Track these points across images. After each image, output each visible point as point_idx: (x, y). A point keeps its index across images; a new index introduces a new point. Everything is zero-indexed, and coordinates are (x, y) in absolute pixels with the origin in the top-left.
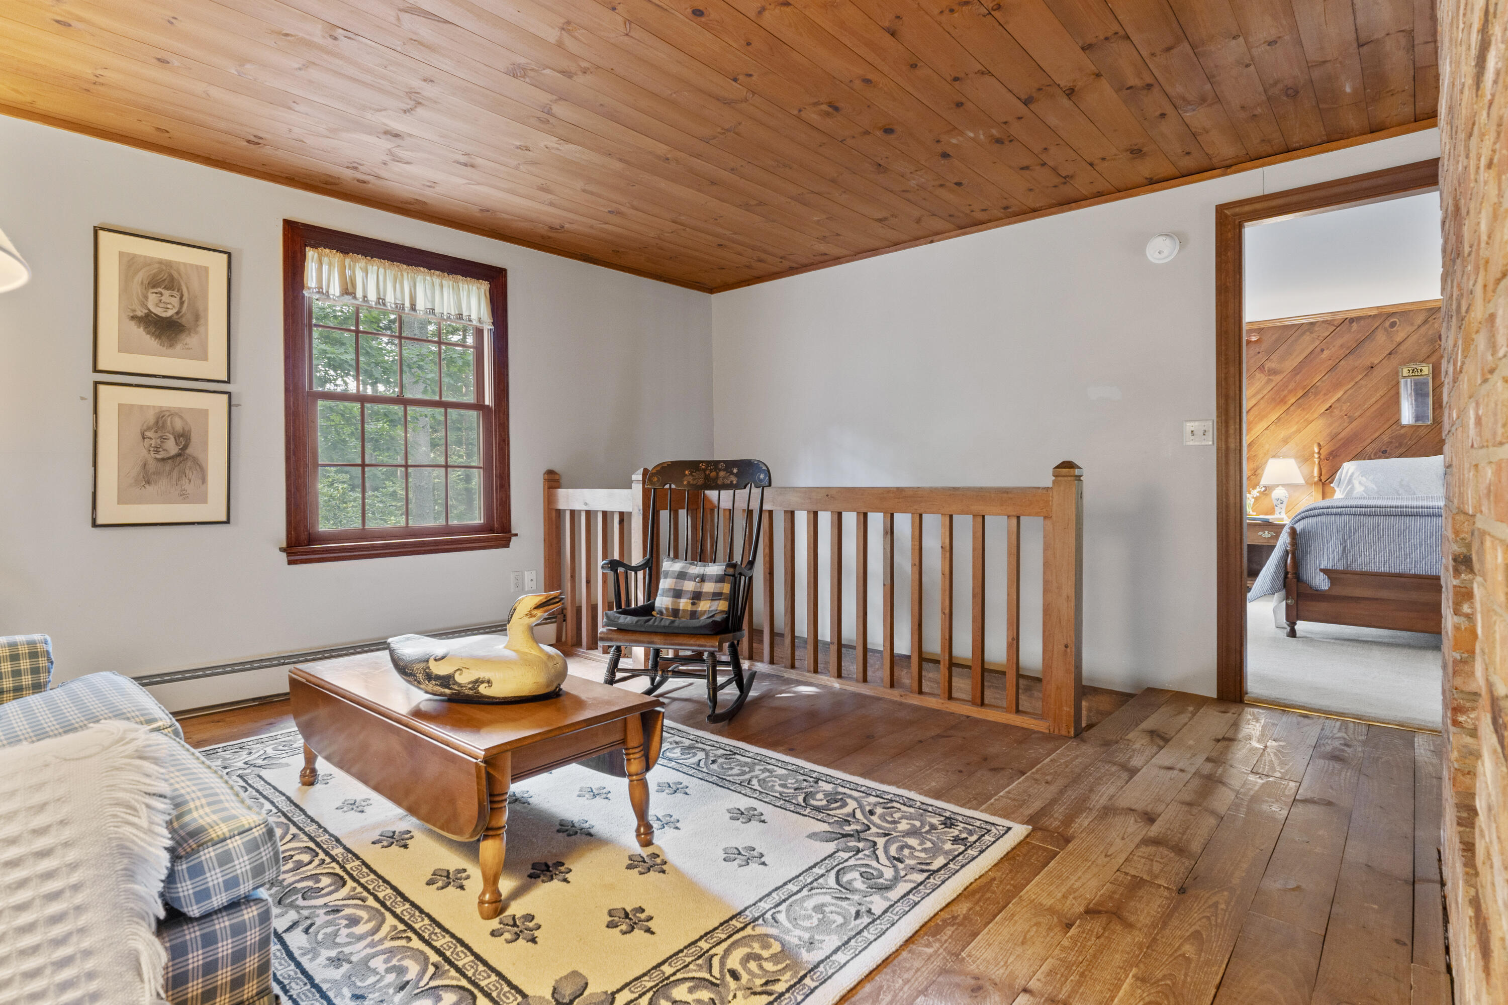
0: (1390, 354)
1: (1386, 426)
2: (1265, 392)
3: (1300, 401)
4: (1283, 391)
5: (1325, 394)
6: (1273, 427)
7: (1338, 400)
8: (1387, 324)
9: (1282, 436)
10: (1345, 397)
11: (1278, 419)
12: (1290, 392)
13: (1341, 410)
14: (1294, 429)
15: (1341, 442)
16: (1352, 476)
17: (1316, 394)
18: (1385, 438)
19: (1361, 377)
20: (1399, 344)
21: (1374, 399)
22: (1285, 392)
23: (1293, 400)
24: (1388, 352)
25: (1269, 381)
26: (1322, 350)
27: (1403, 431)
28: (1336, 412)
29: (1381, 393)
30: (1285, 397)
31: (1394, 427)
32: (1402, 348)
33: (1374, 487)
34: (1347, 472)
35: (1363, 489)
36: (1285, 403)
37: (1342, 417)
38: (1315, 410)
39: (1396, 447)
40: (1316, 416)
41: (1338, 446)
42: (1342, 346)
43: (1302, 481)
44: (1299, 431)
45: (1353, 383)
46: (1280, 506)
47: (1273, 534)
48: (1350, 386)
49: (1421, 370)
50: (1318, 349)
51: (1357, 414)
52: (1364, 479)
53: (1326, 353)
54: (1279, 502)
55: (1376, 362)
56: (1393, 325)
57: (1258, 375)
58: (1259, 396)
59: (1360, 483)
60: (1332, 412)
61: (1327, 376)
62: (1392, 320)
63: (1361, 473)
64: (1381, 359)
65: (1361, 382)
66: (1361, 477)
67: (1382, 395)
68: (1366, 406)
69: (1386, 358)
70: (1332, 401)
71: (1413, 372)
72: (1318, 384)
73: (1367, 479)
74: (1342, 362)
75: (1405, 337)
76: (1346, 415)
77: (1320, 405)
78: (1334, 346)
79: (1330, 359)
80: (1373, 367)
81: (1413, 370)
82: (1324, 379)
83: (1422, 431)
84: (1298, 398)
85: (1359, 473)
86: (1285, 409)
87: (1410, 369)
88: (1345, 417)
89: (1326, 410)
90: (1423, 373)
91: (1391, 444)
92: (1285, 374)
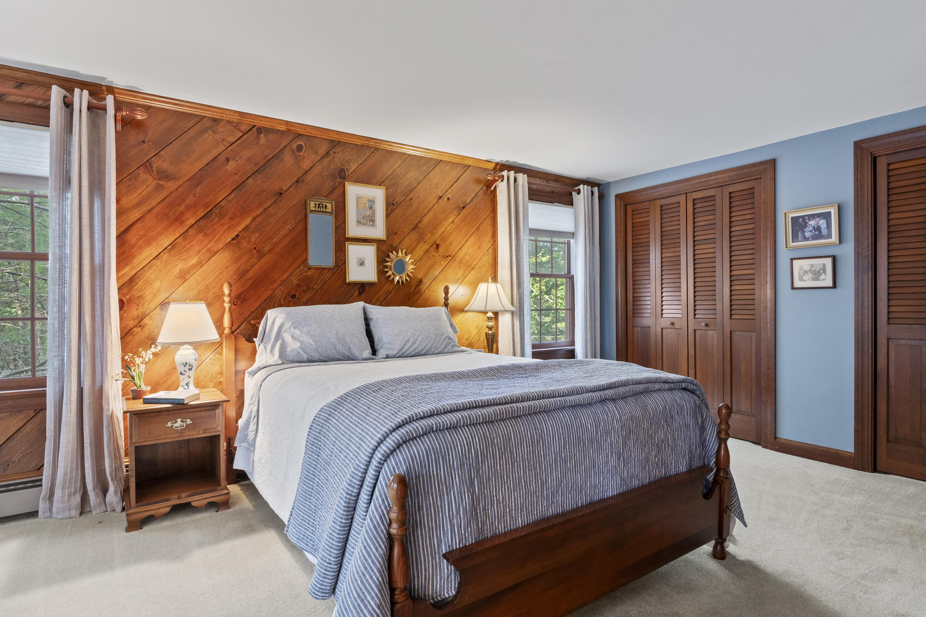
0: (297, 182)
1: (294, 267)
2: (154, 202)
3: (202, 223)
4: (179, 205)
5: (232, 219)
6: (165, 256)
7: (246, 228)
8: (295, 146)
9: (177, 270)
10: (253, 226)
11: (173, 245)
12: (188, 208)
13: (249, 242)
14: (194, 261)
15: (250, 282)
16: (280, 328)
17: (221, 216)
18: (295, 281)
19: (269, 203)
20: (306, 172)
21: (283, 233)
22: (182, 208)
23: (192, 221)
24: (295, 179)
25: (159, 188)
26: (228, 160)
27: (310, 273)
28: (244, 243)
29: (289, 226)
30: (182, 214)
31: (302, 267)
32: (309, 177)
33: (312, 342)
34: (273, 323)
35: (298, 345)
36: (182, 223)
37: (251, 251)
38: (219, 239)
39: (304, 291)
40: (221, 245)
41: (247, 286)
42: (249, 160)
43: (214, 336)
44: (200, 264)
45: (261, 210)
46: (188, 373)
47: (189, 421)
48: (258, 212)
49: (326, 206)
50: (223, 157)
51: (266, 249)
52: (297, 332)
53: (232, 165)
54: (187, 367)
55: (284, 188)
56: (300, 148)
57: (143, 175)
58: (145, 208)
59: (293, 337)
60: (238, 243)
61: (233, 195)
62: (299, 143)
63: (293, 324)
64: (289, 186)
65: (270, 209)
66: (292, 329)
67: (291, 229)
68: (275, 240)
69: (294, 186)
70: (240, 228)
71: (319, 207)
72: (223, 203)
73: (301, 331)
74: (250, 180)
75: (311, 166)
76: (255, 249)
77: (225, 231)
78: (240, 158)
79: (236, 174)
80: (281, 194)
81: (319, 205)
82: (230, 198)
83: (326, 274)
84: (198, 218)
85: (290, 324)
86: (182, 231)
87: (317, 203)
88: (254, 251)
89: (233, 240)
90: (327, 210)
91: (299, 287)
92: (180, 182)
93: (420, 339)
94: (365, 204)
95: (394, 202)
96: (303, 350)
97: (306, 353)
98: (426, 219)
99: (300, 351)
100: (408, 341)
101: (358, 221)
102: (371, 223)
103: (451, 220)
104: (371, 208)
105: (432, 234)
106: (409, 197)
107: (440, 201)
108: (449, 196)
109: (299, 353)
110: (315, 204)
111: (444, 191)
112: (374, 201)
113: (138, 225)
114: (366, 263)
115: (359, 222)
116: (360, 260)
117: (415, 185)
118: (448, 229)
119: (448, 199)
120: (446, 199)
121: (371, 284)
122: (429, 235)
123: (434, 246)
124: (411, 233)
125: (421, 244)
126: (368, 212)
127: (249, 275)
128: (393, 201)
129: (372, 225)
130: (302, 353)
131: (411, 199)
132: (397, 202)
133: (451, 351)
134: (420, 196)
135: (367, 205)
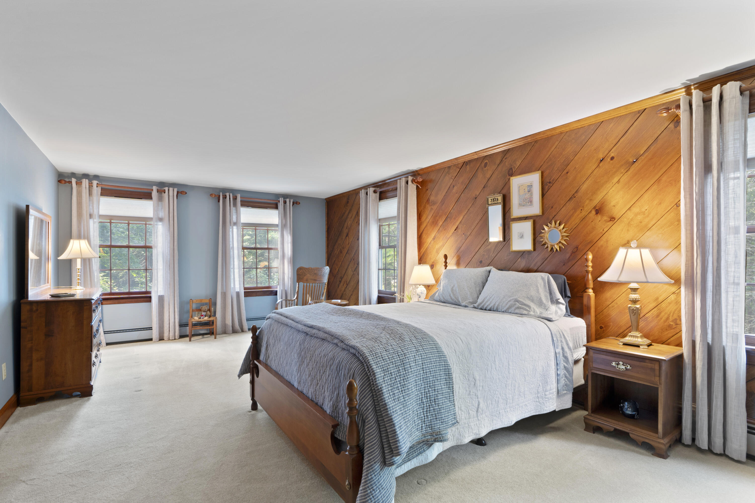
0: (484, 187)
1: (482, 243)
2: (431, 216)
3: (444, 223)
4: (437, 216)
5: (455, 219)
7: (460, 223)
8: (483, 164)
10: (464, 220)
12: (440, 217)
13: (462, 231)
17: (451, 218)
18: (481, 251)
19: (470, 205)
20: (489, 179)
21: (476, 222)
22: (438, 218)
23: (441, 223)
24: (483, 186)
25: (431, 210)
26: (454, 186)
27: (490, 246)
28: (460, 231)
29: (479, 217)
30: (438, 220)
31: (486, 243)
32: (490, 182)
36: (438, 225)
38: (450, 230)
39: (487, 259)
40: (451, 234)
42: (462, 183)
44: (443, 245)
45: (467, 210)
48: (465, 212)
49: (497, 199)
50: (452, 186)
51: (468, 233)
53: (455, 188)
55: (478, 194)
56: (486, 165)
57: (427, 205)
60: (457, 232)
61: (455, 205)
62: (485, 162)
64: (480, 192)
65: (471, 209)
67: (480, 219)
68: (473, 227)
69: (482, 191)
70: (457, 223)
71: (493, 201)
72: (452, 211)
74: (462, 194)
75: (491, 174)
76: (464, 234)
77: (452, 226)
78: (459, 183)
79: (457, 193)
80: (476, 198)
81: (493, 199)
82: (454, 207)
83: (499, 246)
84: (443, 221)
86: (438, 229)
87: (492, 198)
88: (463, 235)
89: (455, 230)
90: (499, 202)
91: (484, 256)
92: (438, 204)
94: (524, 189)
98: (585, 187)
101: (519, 204)
102: (530, 203)
103: (616, 179)
104: (529, 191)
105: (591, 200)
106: (565, 171)
107: (601, 164)
108: (612, 155)
110: (491, 200)
111: (607, 152)
112: (532, 185)
113: (425, 229)
114: (525, 236)
116: (521, 234)
117: (572, 158)
118: (611, 190)
119: (612, 158)
120: (609, 159)
121: (529, 252)
122: (587, 202)
123: (594, 211)
124: (567, 204)
125: (578, 213)
126: (527, 196)
128: (550, 180)
129: (530, 205)
131: (567, 173)
132: (553, 180)
134: (577, 167)
135: (526, 190)
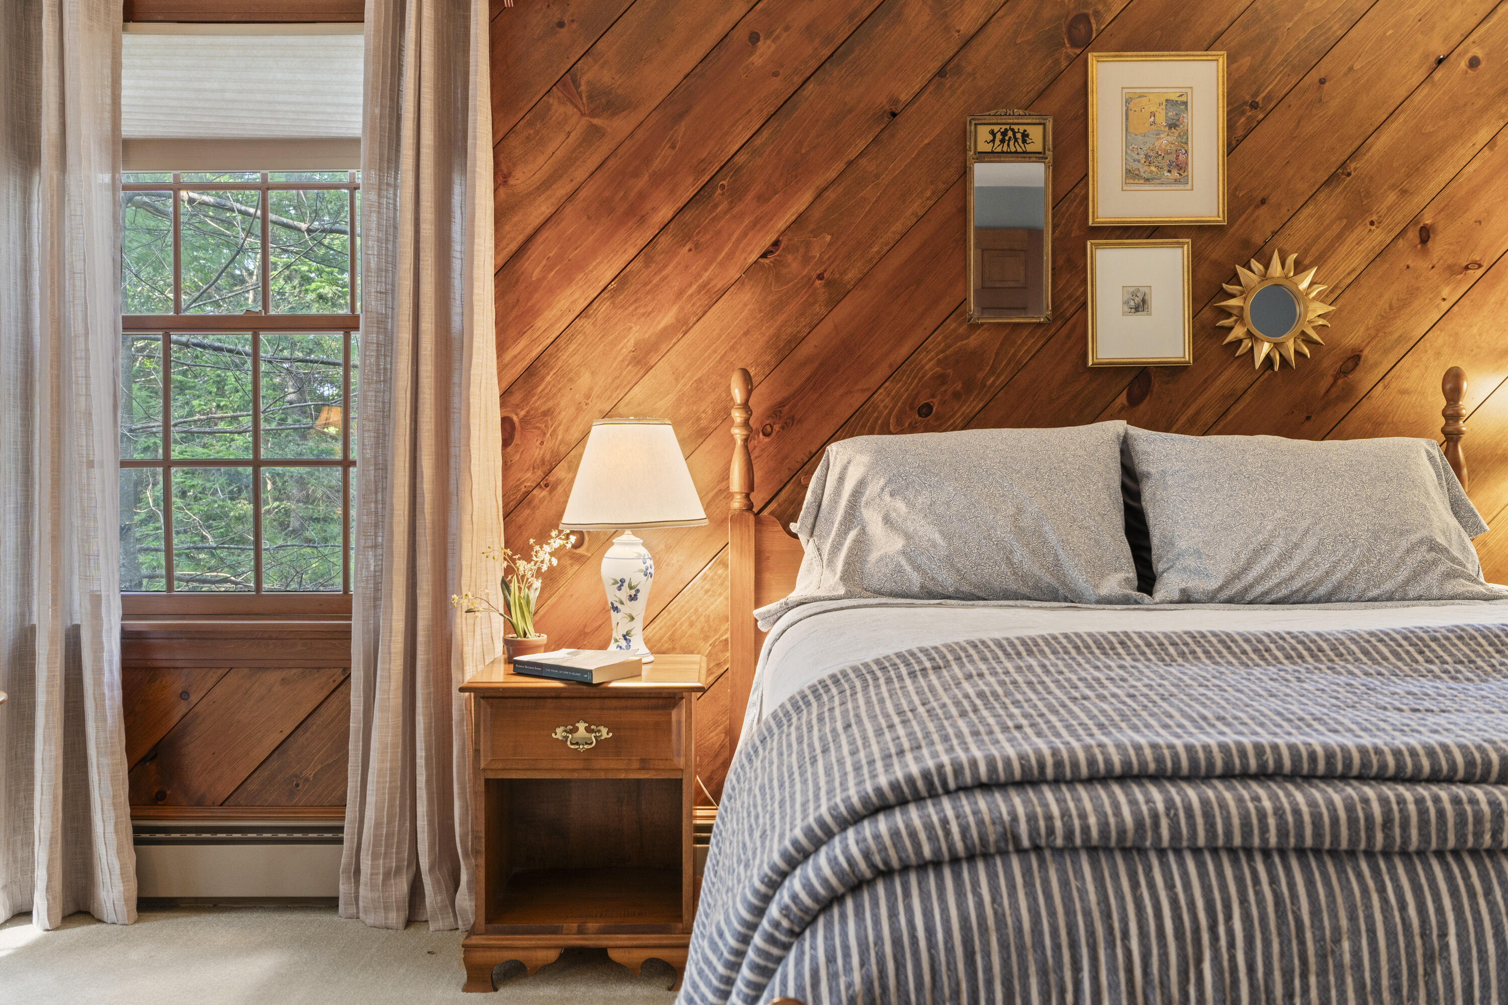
0: (941, 73)
1: (930, 322)
2: (580, 174)
3: (688, 216)
4: (636, 174)
5: (762, 199)
6: (603, 308)
7: (800, 220)
9: (630, 342)
10: (817, 213)
11: (621, 278)
12: (658, 179)
13: (806, 259)
14: (668, 318)
15: (806, 372)
16: (857, 493)
17: (736, 194)
18: (929, 364)
19: (861, 144)
20: (967, 42)
21: (898, 227)
22: (642, 182)
23: (666, 212)
24: (934, 66)
25: (594, 134)
26: (754, 38)
27: (973, 341)
28: (794, 265)
29: (916, 207)
30: (642, 196)
31: (951, 325)
32: (976, 55)
33: (937, 537)
34: (841, 479)
35: (899, 543)
36: (643, 220)
37: (809, 283)
38: (731, 254)
39: (957, 395)
40: (734, 273)
41: (797, 383)
42: (809, 30)
43: (696, 511)
44: (683, 326)
45: (839, 166)
46: (628, 608)
47: (605, 733)
48: (832, 174)
49: (1025, 135)
50: (742, 33)
51: (851, 275)
52: (901, 506)
53: (765, 49)
54: (625, 592)
55: (904, 97)
57: (559, 109)
58: (561, 190)
59: (887, 520)
60: (777, 263)
61: (765, 134)
63: (889, 481)
64: (917, 88)
65: (863, 162)
66: (887, 498)
67: (920, 214)
68: (875, 249)
69: (931, 88)
70: (781, 224)
71: (1002, 141)
72: (741, 159)
73: (910, 505)
74: (811, 86)
75: (982, 21)
76: (820, 277)
77: (745, 234)
78: (787, 28)
79: (776, 74)
80: (894, 115)
81: (1004, 134)
82: (758, 141)
83: (1024, 343)
84: (680, 204)
85: (882, 482)
86: (641, 243)
87: (996, 128)
88: (818, 282)
89: (764, 255)
90: (1030, 148)
91: (943, 383)
92: (641, 114)
93: (1311, 542)
94: (1153, 114)
95: (1259, 99)
96: (911, 561)
97: (917, 568)
98: (1382, 143)
99: (903, 562)
100: (1265, 547)
101: (1128, 171)
102: (1175, 174)
103: (1484, 135)
104: (1172, 126)
105: (1404, 192)
106: (1314, 76)
107: (1438, 75)
108: (1478, 52)
109: (899, 570)
110: (993, 133)
111: (1457, 38)
112: (1185, 104)
113: (545, 234)
114: (1155, 302)
115: (1131, 175)
116: (1134, 294)
117: (1340, 33)
118: (1470, 169)
119: (1474, 63)
120: (1463, 64)
121: (1171, 371)
122: (1392, 197)
123: (1413, 235)
124: (1321, 196)
125: (1360, 231)
126: (1165, 141)
127: (806, 350)
128: (1256, 94)
129: (1176, 181)
130: (908, 568)
131: (1322, 81)
132: (1268, 98)
133: (1435, 592)
134: (1357, 66)
135: (1161, 118)
